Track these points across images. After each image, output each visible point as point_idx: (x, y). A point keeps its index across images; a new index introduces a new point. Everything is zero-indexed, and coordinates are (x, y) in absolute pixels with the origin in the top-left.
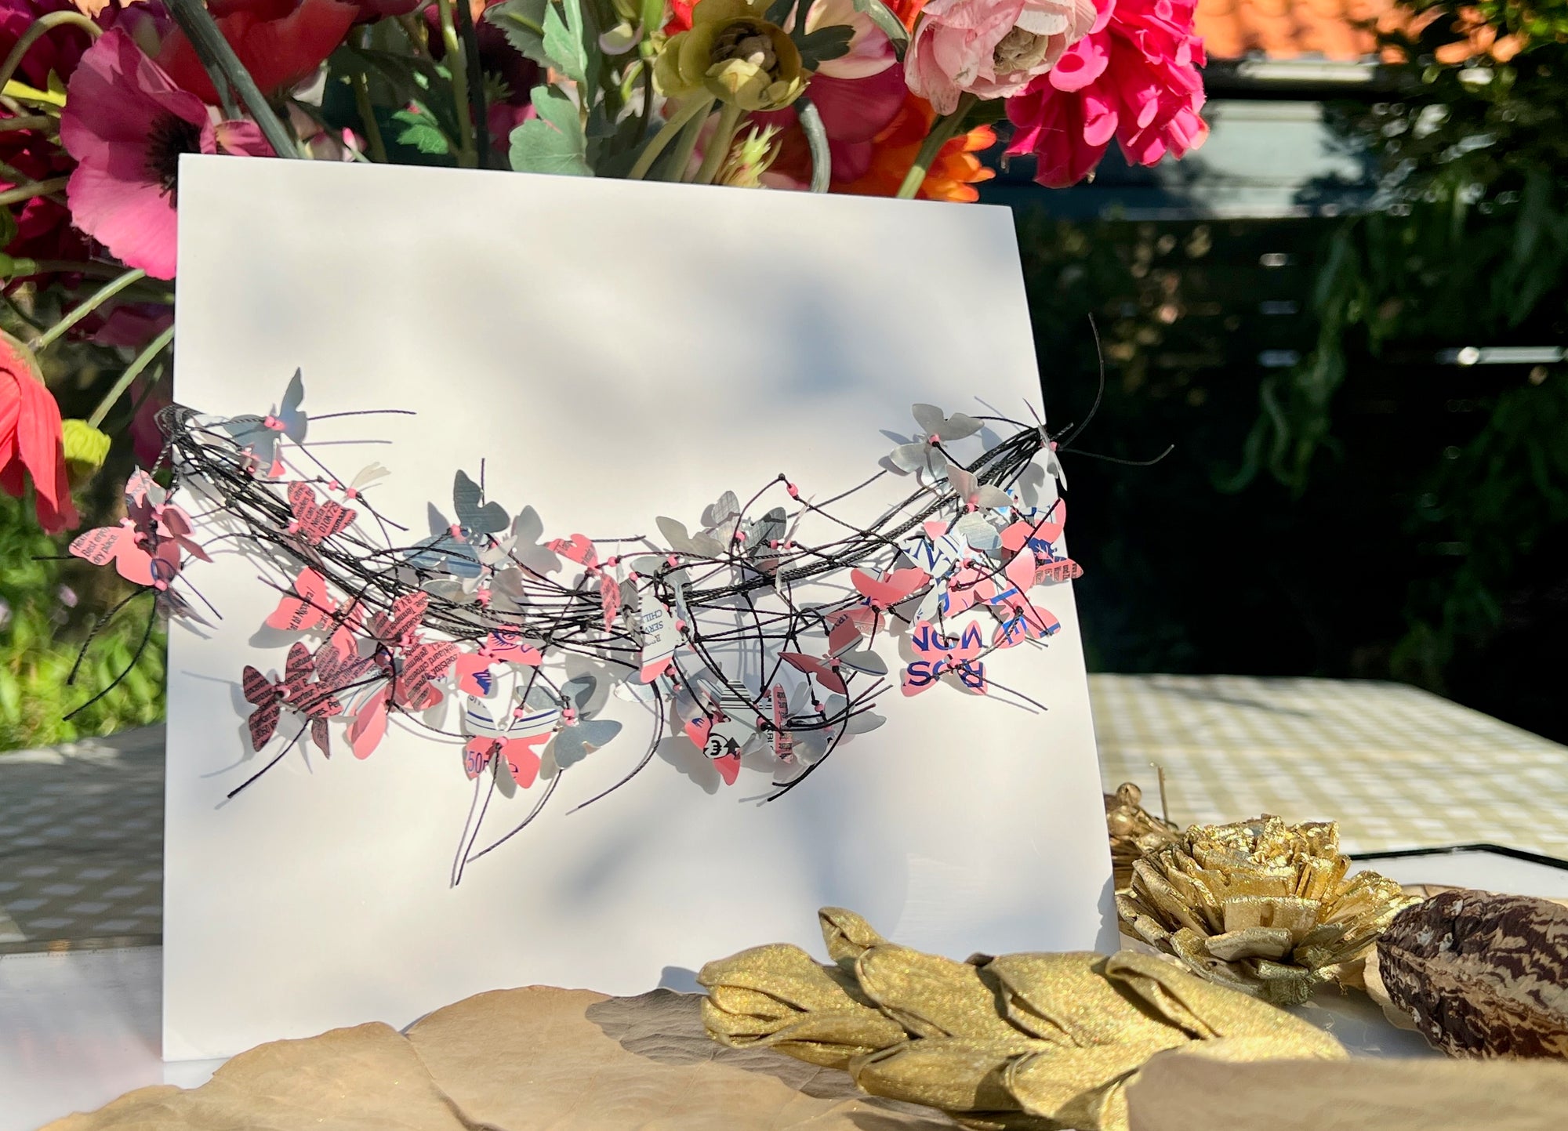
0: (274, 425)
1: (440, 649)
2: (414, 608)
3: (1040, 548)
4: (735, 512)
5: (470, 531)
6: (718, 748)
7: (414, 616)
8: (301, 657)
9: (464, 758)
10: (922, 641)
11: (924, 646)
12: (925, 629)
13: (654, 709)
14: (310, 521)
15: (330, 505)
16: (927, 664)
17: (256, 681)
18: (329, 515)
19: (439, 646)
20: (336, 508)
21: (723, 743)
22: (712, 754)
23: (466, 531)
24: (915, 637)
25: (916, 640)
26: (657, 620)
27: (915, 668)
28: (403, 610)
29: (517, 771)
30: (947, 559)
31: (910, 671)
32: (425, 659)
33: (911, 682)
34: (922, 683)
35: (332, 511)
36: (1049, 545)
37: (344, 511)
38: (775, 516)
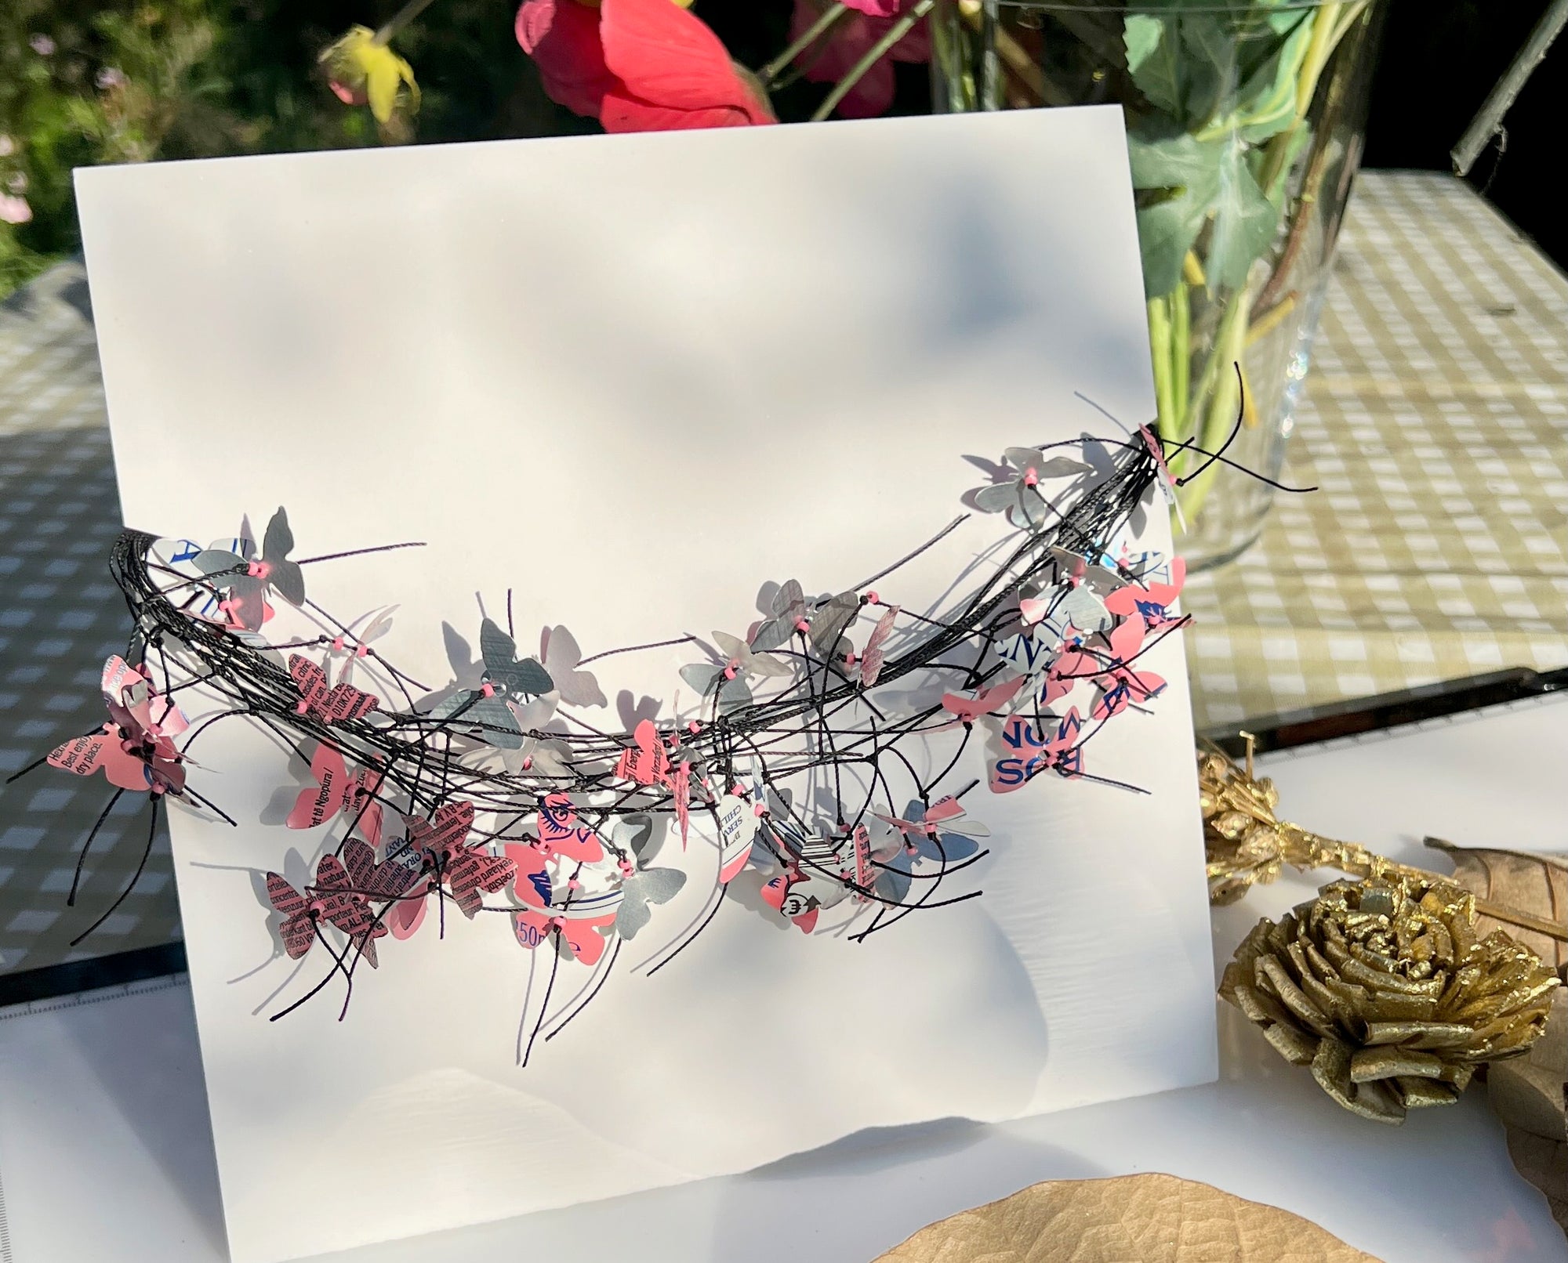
0: (260, 571)
1: (494, 865)
2: (460, 818)
3: (1152, 612)
4: (798, 599)
5: (504, 687)
6: (798, 906)
7: (460, 827)
8: (334, 872)
9: (515, 928)
10: (1014, 738)
11: (1016, 743)
12: (1017, 725)
13: (717, 842)
14: (321, 701)
15: (344, 688)
16: (1020, 762)
17: (284, 891)
18: (344, 698)
19: (492, 861)
20: (352, 692)
21: (802, 901)
22: (791, 913)
23: (500, 688)
24: (1005, 733)
25: (1006, 735)
26: (736, 818)
27: (1004, 766)
28: (447, 819)
29: (579, 949)
30: (1047, 649)
31: (999, 767)
32: (477, 873)
33: (1001, 780)
34: (1014, 782)
35: (347, 693)
36: (1163, 608)
37: (363, 697)
38: (844, 600)
